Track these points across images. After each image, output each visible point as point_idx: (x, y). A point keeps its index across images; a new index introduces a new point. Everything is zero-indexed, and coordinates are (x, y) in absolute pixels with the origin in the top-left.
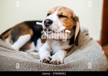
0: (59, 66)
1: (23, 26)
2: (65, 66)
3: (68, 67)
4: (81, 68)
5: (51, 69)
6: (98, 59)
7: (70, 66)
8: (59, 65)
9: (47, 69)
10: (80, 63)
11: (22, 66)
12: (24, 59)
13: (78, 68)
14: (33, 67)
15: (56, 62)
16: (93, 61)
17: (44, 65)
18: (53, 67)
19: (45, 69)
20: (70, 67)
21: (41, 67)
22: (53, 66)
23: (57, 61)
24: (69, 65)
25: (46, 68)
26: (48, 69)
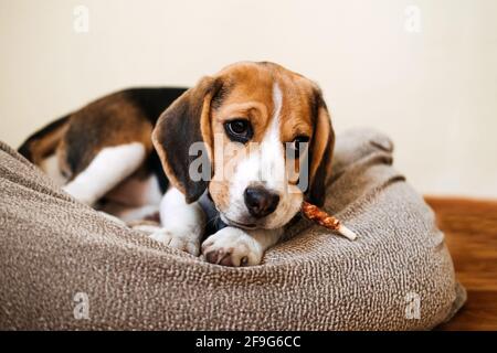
0: (237, 273)
1: (115, 107)
2: (265, 276)
3: (277, 282)
4: (329, 289)
5: (203, 283)
6: (411, 259)
7: (283, 275)
8: (239, 269)
9: (188, 283)
10: (329, 267)
11: (89, 260)
12: (101, 231)
13: (318, 288)
14: (132, 269)
15: (229, 254)
16: (388, 268)
17: (175, 261)
18: (214, 274)
19: (181, 278)
20: (283, 279)
21: (166, 269)
22: (212, 271)
23: (234, 255)
24: (281, 272)
25: (185, 277)
26: (194, 280)
